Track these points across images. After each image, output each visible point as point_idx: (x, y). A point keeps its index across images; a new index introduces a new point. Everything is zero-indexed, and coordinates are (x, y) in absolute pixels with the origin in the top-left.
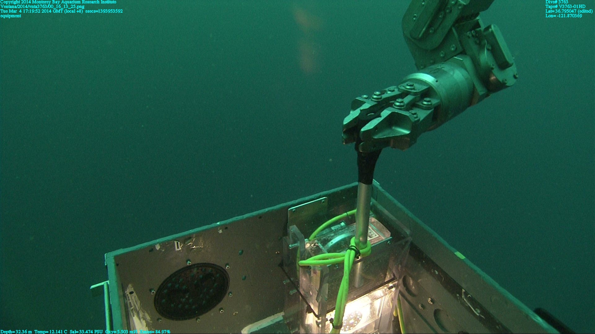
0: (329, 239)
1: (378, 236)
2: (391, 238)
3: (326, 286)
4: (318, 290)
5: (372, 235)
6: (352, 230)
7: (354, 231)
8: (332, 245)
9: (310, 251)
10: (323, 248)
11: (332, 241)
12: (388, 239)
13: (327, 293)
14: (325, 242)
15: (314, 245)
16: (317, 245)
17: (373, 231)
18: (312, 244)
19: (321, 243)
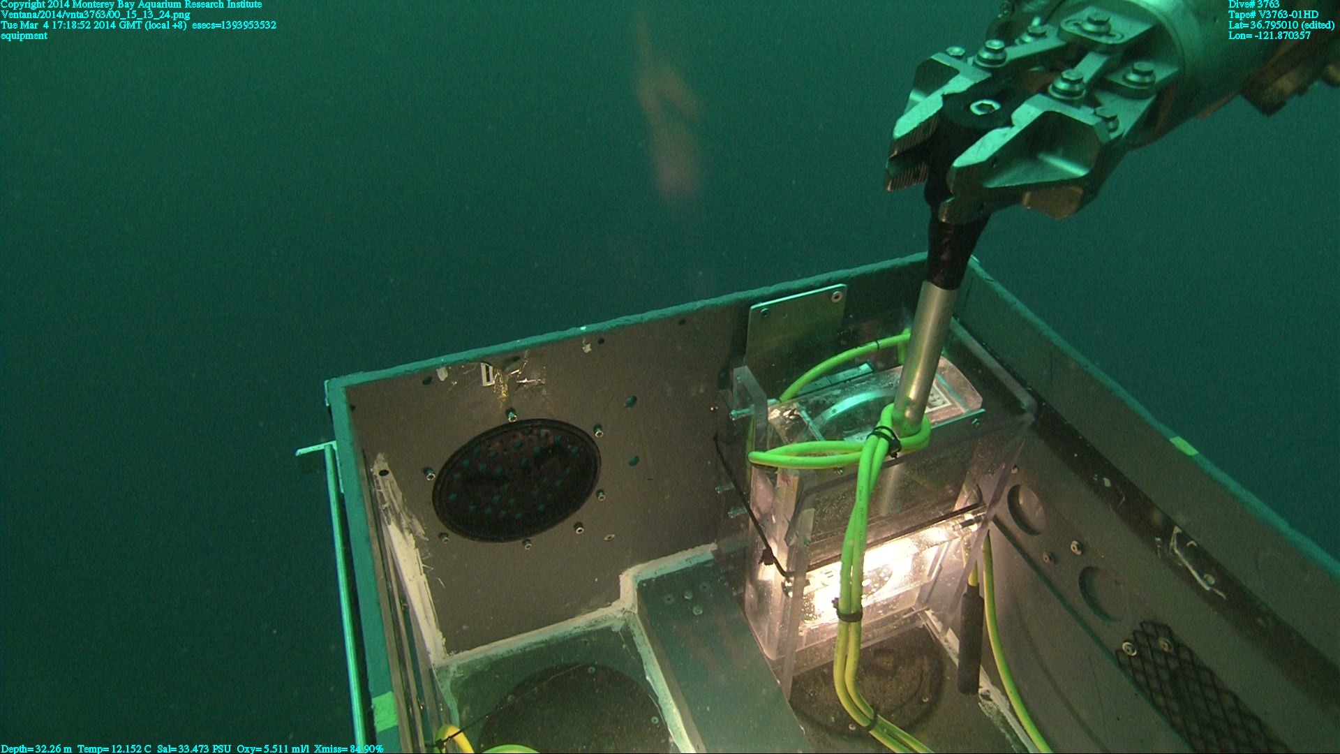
0: (828, 402)
1: (949, 404)
2: (983, 410)
3: (809, 514)
4: (790, 520)
5: (935, 400)
6: (887, 385)
7: (890, 386)
8: (834, 416)
9: (778, 427)
10: (811, 424)
11: (833, 408)
12: (972, 414)
13: (811, 527)
14: (817, 409)
15: (790, 415)
16: (799, 414)
17: (940, 392)
18: (786, 410)
19: (807, 412)
